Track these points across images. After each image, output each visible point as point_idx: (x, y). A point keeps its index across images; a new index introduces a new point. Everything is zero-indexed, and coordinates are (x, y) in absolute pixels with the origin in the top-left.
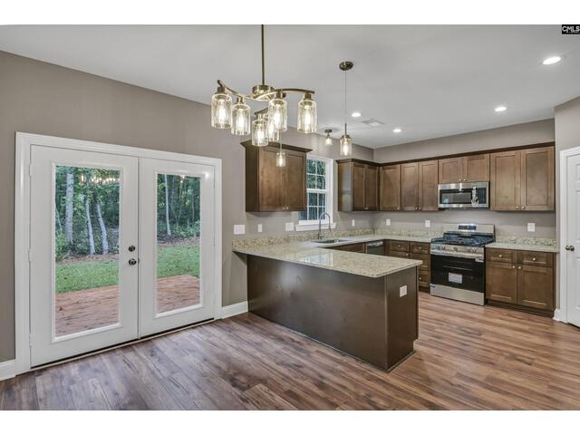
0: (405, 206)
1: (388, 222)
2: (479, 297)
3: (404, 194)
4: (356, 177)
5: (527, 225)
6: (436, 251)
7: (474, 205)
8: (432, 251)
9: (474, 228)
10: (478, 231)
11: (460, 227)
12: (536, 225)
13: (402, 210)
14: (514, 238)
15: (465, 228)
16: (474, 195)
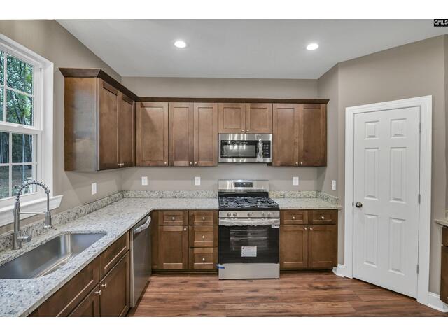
0: (176, 160)
1: (145, 181)
2: (273, 269)
3: (173, 143)
4: (105, 107)
5: (292, 179)
6: (226, 220)
7: (260, 159)
8: (220, 220)
9: (251, 185)
10: (255, 188)
11: (237, 184)
12: (299, 179)
13: (171, 165)
14: (283, 193)
15: (242, 185)
16: (260, 149)
